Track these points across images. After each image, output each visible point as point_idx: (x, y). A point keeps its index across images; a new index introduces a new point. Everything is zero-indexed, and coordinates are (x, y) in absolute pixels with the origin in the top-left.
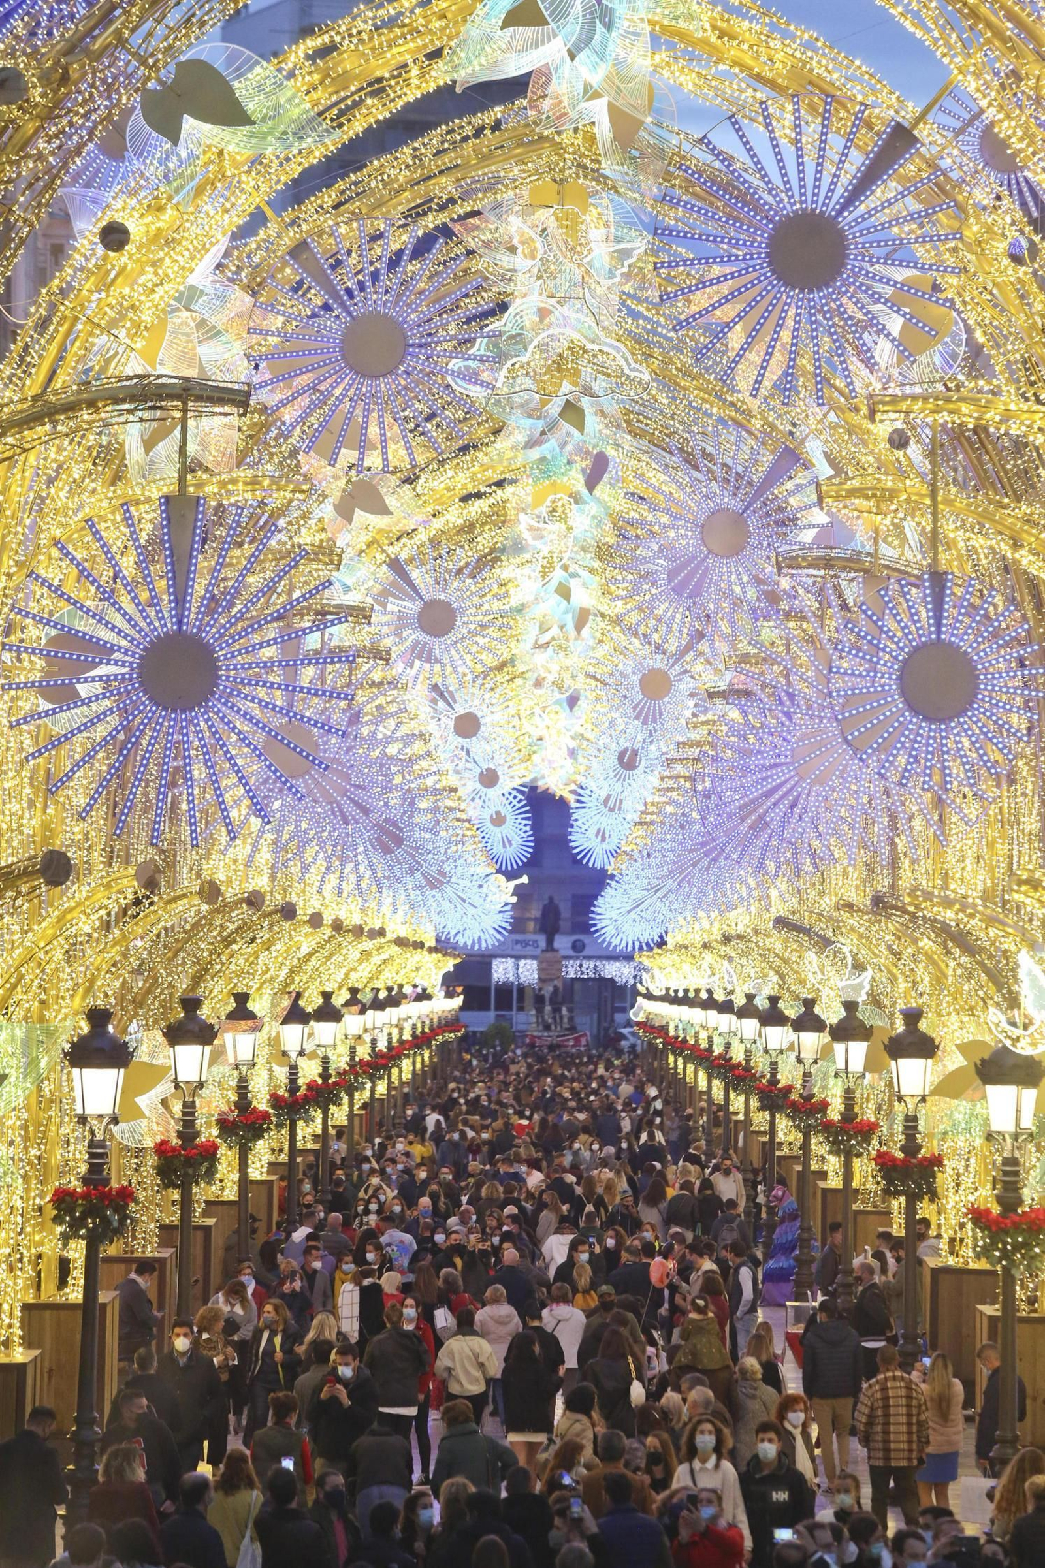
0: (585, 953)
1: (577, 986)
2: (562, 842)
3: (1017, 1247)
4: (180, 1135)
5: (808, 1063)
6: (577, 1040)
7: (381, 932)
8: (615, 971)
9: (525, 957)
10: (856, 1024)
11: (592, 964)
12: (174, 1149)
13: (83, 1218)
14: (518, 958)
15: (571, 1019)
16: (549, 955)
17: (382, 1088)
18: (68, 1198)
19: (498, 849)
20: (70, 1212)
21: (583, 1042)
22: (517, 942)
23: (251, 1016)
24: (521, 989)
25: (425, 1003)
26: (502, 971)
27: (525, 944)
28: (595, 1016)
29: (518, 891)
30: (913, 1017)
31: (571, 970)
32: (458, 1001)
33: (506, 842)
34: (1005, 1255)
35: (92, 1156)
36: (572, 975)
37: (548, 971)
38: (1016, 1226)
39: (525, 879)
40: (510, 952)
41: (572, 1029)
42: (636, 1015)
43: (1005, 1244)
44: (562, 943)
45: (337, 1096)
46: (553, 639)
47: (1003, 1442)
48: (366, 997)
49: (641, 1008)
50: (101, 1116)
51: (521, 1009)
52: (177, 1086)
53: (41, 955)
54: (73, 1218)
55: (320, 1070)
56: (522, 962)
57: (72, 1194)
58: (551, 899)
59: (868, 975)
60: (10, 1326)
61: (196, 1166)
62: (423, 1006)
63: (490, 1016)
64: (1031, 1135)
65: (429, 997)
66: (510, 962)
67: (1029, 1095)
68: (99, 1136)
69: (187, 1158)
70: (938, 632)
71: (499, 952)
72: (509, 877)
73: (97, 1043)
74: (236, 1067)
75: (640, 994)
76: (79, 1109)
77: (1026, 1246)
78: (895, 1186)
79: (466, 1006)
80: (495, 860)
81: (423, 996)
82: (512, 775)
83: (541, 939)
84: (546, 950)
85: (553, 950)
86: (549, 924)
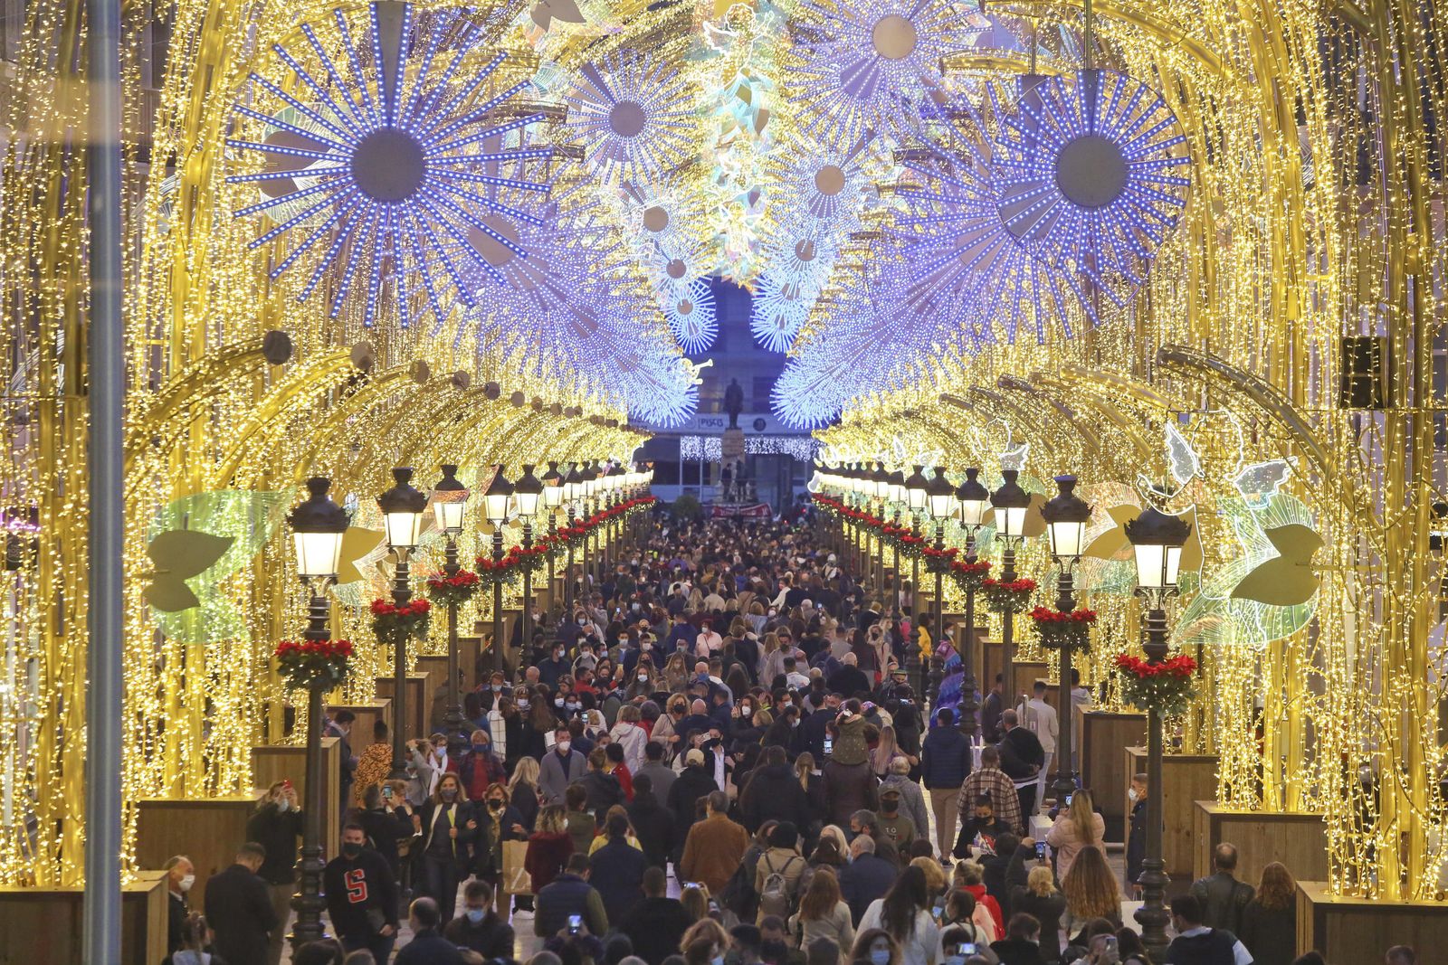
0: (766, 431)
1: (759, 461)
2: (745, 329)
3: (1162, 692)
4: (394, 594)
5: (971, 528)
6: (759, 511)
7: (578, 411)
8: (793, 447)
9: (711, 435)
10: (1016, 491)
11: (771, 441)
12: (388, 607)
13: (306, 669)
14: (704, 436)
15: (754, 492)
16: (733, 433)
17: (579, 555)
18: (292, 652)
19: (685, 336)
20: (295, 664)
21: (765, 513)
22: (704, 421)
23: (459, 487)
24: (707, 465)
25: (619, 477)
26: (689, 447)
27: (711, 423)
28: (775, 489)
29: (704, 374)
30: (1068, 484)
31: (753, 447)
32: (648, 476)
33: (693, 328)
34: (1152, 700)
35: (314, 612)
36: (754, 451)
37: (732, 447)
38: (1162, 674)
39: (710, 363)
40: (697, 430)
41: (755, 500)
42: (813, 487)
43: (1152, 690)
44: (745, 420)
45: (539, 561)
46: (735, 139)
47: (1149, 868)
48: (564, 471)
49: (817, 481)
50: (321, 577)
51: (707, 482)
52: (391, 551)
53: (265, 429)
54: (297, 669)
55: (523, 537)
56: (708, 440)
57: (296, 647)
58: (734, 381)
59: (1026, 448)
60: (240, 768)
61: (409, 624)
62: (618, 481)
63: (679, 489)
64: (1176, 589)
65: (622, 472)
66: (697, 440)
67: (1175, 554)
68: (320, 594)
69: (401, 616)
70: (1092, 126)
71: (687, 430)
72: (696, 361)
73: (317, 509)
74: (446, 533)
75: (817, 468)
76: (301, 571)
77: (1172, 691)
78: (1052, 639)
79: (655, 480)
80: (681, 344)
81: (617, 470)
82: (698, 266)
83: (726, 418)
84: (730, 428)
85: (736, 428)
86: (734, 405)
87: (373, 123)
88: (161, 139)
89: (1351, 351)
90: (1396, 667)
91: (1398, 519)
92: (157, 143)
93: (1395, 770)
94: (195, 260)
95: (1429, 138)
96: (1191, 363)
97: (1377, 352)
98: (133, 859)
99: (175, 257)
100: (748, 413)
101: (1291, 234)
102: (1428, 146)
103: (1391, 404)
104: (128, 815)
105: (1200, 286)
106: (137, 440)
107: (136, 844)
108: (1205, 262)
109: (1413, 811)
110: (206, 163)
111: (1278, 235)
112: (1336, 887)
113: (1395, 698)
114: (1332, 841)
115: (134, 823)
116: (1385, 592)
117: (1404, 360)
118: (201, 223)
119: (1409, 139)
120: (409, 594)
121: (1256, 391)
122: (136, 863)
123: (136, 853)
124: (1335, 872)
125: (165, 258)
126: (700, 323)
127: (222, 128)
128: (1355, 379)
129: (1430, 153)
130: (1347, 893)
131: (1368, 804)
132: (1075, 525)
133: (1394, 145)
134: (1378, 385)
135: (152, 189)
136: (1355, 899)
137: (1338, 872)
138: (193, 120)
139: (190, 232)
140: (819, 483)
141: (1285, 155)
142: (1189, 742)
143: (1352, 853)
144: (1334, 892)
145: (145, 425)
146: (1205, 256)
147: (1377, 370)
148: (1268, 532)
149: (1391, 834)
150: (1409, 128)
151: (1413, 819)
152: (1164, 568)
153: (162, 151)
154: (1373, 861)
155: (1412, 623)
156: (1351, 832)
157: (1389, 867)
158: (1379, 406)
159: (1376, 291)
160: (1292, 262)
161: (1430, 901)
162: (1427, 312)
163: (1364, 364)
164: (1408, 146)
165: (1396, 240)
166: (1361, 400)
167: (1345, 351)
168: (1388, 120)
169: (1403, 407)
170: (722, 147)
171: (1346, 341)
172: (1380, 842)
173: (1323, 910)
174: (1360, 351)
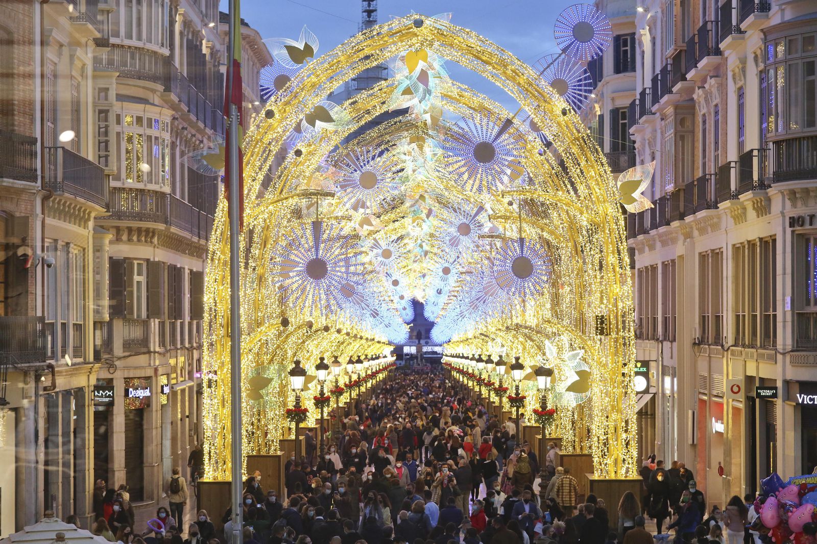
0: (429, 345)
1: (427, 353)
2: (422, 315)
3: (546, 419)
4: (320, 394)
5: (489, 372)
6: (427, 368)
7: (374, 340)
8: (437, 349)
9: (413, 346)
10: (502, 361)
11: (431, 347)
12: (319, 398)
13: (294, 416)
14: (410, 346)
15: (425, 362)
16: (419, 345)
17: (374, 382)
18: (290, 411)
19: (405, 317)
20: (291, 415)
22: (410, 342)
23: (339, 362)
24: (412, 355)
26: (406, 350)
27: (413, 342)
29: (410, 328)
30: (517, 359)
31: (425, 349)
32: (395, 358)
33: (407, 315)
34: (543, 422)
35: (297, 400)
36: (426, 351)
37: (419, 349)
38: (546, 414)
39: (412, 325)
40: (408, 345)
42: (443, 361)
43: (543, 419)
44: (422, 342)
45: (362, 384)
46: (419, 259)
48: (369, 357)
50: (299, 389)
51: (412, 360)
52: (319, 381)
54: (292, 417)
55: (358, 377)
58: (419, 330)
59: (505, 348)
60: (276, 446)
61: (325, 403)
62: (385, 360)
63: (404, 362)
64: (549, 389)
66: (408, 347)
67: (549, 379)
68: (298, 394)
69: (322, 400)
70: (522, 254)
71: (406, 344)
72: (408, 324)
73: (297, 370)
74: (335, 376)
75: (444, 355)
76: (293, 388)
77: (548, 419)
78: (513, 404)
79: (397, 359)
80: (404, 320)
81: (385, 357)
82: (408, 296)
83: (417, 341)
86: (419, 337)
87: (312, 257)
88: (251, 263)
90: (613, 410)
91: (613, 368)
93: (613, 441)
94: (261, 297)
95: (619, 257)
96: (553, 323)
97: (606, 319)
99: (255, 297)
100: (424, 339)
102: (619, 260)
103: (610, 334)
104: (244, 459)
106: (245, 350)
107: (246, 468)
109: (618, 452)
110: (264, 269)
111: (577, 286)
113: (613, 420)
114: (595, 462)
115: (246, 462)
116: (609, 389)
117: (614, 322)
118: (263, 287)
120: (324, 394)
121: (571, 331)
125: (253, 297)
126: (410, 314)
127: (269, 259)
128: (600, 327)
129: (619, 262)
130: (600, 476)
131: (605, 450)
132: (520, 371)
133: (609, 259)
134: (606, 329)
135: (249, 277)
136: (602, 478)
137: (597, 470)
138: (260, 257)
139: (260, 289)
140: (445, 360)
141: (578, 262)
142: (553, 434)
143: (601, 465)
144: (596, 476)
145: (247, 346)
147: (606, 325)
148: (576, 372)
149: (612, 459)
150: (613, 255)
151: (618, 455)
152: (546, 383)
153: (251, 266)
154: (607, 467)
156: (600, 459)
157: (611, 469)
158: (607, 335)
159: (605, 301)
160: (581, 293)
161: (623, 478)
162: (619, 307)
163: (602, 323)
164: (613, 259)
165: (610, 287)
166: (602, 333)
167: (597, 319)
168: (607, 252)
169: (614, 335)
170: (415, 262)
171: (597, 316)
172: (609, 462)
173: (593, 482)
174: (601, 319)
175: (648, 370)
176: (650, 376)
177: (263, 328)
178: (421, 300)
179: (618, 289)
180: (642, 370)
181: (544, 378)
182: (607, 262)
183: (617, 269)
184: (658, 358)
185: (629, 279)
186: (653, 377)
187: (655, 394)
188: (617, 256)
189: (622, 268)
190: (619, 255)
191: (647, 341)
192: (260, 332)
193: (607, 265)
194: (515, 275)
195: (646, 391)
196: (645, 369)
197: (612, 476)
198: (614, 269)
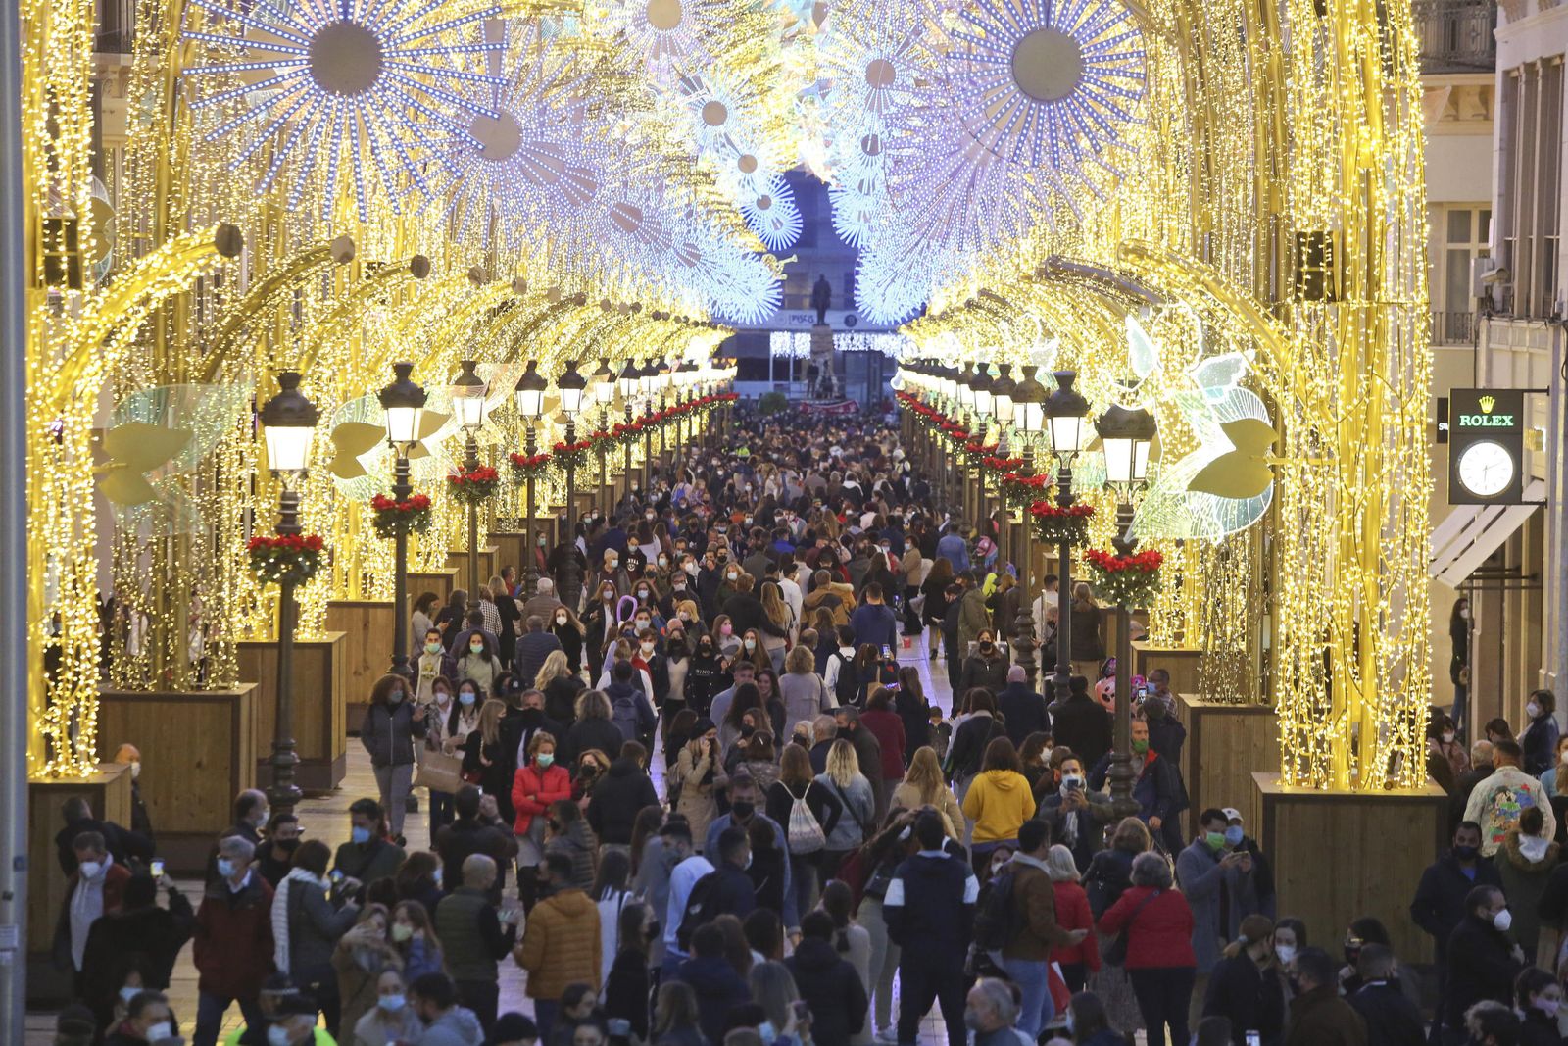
0: (857, 327)
1: (849, 358)
2: (828, 224)
3: (1130, 586)
4: (394, 489)
5: (1004, 423)
6: (846, 407)
7: (636, 307)
8: (881, 343)
9: (801, 331)
10: (1034, 386)
11: (862, 337)
12: (389, 503)
13: (277, 564)
14: (793, 331)
15: (842, 388)
16: (820, 329)
17: (638, 453)
18: (262, 546)
19: (769, 230)
20: (265, 558)
21: (852, 409)
22: (794, 317)
23: (479, 382)
24: (798, 362)
25: (689, 373)
26: (781, 344)
27: (802, 319)
28: (865, 385)
29: (787, 269)
30: (1066, 379)
31: (842, 343)
32: (731, 372)
33: (777, 223)
34: (1120, 593)
35: (284, 507)
36: (843, 348)
37: (821, 345)
38: (1130, 567)
39: (794, 258)
40: (787, 326)
41: (842, 397)
42: (897, 384)
43: (1120, 583)
44: (834, 318)
45: (584, 457)
46: (799, 33)
47: (1117, 761)
49: (900, 378)
50: (292, 471)
51: (796, 379)
52: (391, 446)
53: (248, 323)
54: (268, 563)
55: (565, 433)
56: (798, 336)
57: (266, 542)
58: (822, 277)
59: (1056, 341)
60: (227, 661)
61: (410, 518)
62: (690, 377)
63: (769, 386)
64: (1145, 483)
65: (695, 368)
66: (787, 335)
67: (1143, 447)
68: (291, 488)
69: (401, 510)
70: (1047, 19)
71: (777, 326)
72: (780, 256)
73: (286, 404)
74: (465, 428)
75: (899, 364)
76: (272, 466)
77: (1139, 584)
78: (1051, 534)
79: (739, 377)
80: (765, 240)
81: (692, 366)
82: (773, 159)
83: (814, 313)
84: (818, 325)
85: (824, 324)
86: (822, 301)
87: (329, 16)
88: (144, 31)
89: (1304, 244)
90: (1348, 559)
91: (1350, 412)
92: (139, 35)
93: (1346, 662)
94: (178, 152)
95: (1381, 32)
96: (1150, 257)
97: (1330, 245)
98: (93, 751)
99: (158, 150)
100: (838, 309)
101: (1274, 128)
102: (1381, 40)
103: (1343, 298)
104: (87, 708)
105: (1202, 180)
106: (92, 333)
107: (96, 737)
108: (1208, 157)
109: (1363, 702)
110: (189, 55)
111: (1261, 129)
112: (1288, 777)
113: (1346, 590)
114: (1285, 732)
115: (93, 716)
116: (1337, 485)
117: (1357, 254)
118: (184, 115)
119: (1361, 32)
120: (410, 490)
121: (1213, 285)
122: (96, 755)
123: (96, 745)
124: (1287, 762)
125: (148, 150)
126: (783, 220)
127: (205, 20)
128: (1308, 273)
129: (1382, 48)
130: (1299, 783)
131: (1320, 695)
132: (1074, 419)
133: (1346, 39)
134: (1331, 278)
135: (135, 82)
136: (1306, 789)
137: (1290, 762)
138: (177, 12)
139: (172, 126)
140: (903, 380)
141: (1268, 48)
142: (1191, 637)
143: (1304, 743)
144: (1287, 782)
145: (100, 318)
146: (1208, 150)
147: (1330, 264)
148: (1225, 426)
149: (1341, 725)
150: (1362, 22)
151: (1363, 710)
152: (1133, 463)
153: (144, 43)
154: (1323, 752)
155: (1364, 515)
156: (1303, 722)
157: (1340, 756)
158: (1332, 299)
159: (1328, 185)
160: (1274, 155)
161: (1379, 790)
162: (1379, 205)
163: (1316, 258)
164: (1360, 39)
165: (1348, 133)
166: (1314, 294)
167: (1299, 245)
168: (1341, 12)
169: (1357, 301)
170: (787, 41)
171: (1300, 235)
172: (1330, 734)
173: (1273, 801)
174: (1313, 245)
175: (1518, 420)
176: (1528, 442)
177: (154, 259)
178: (824, 176)
179: (1377, 140)
180: (1496, 421)
181: (1125, 444)
182: (1340, 48)
183: (1376, 72)
184: (1555, 382)
185: (1414, 108)
186: (1539, 446)
187: (1542, 505)
188: (1374, 27)
189: (1390, 70)
190: (1382, 22)
191: (1523, 324)
192: (145, 273)
193: (1340, 59)
194: (1023, 91)
195: (1512, 495)
196: (1508, 421)
197: (1344, 786)
198: (1363, 74)
